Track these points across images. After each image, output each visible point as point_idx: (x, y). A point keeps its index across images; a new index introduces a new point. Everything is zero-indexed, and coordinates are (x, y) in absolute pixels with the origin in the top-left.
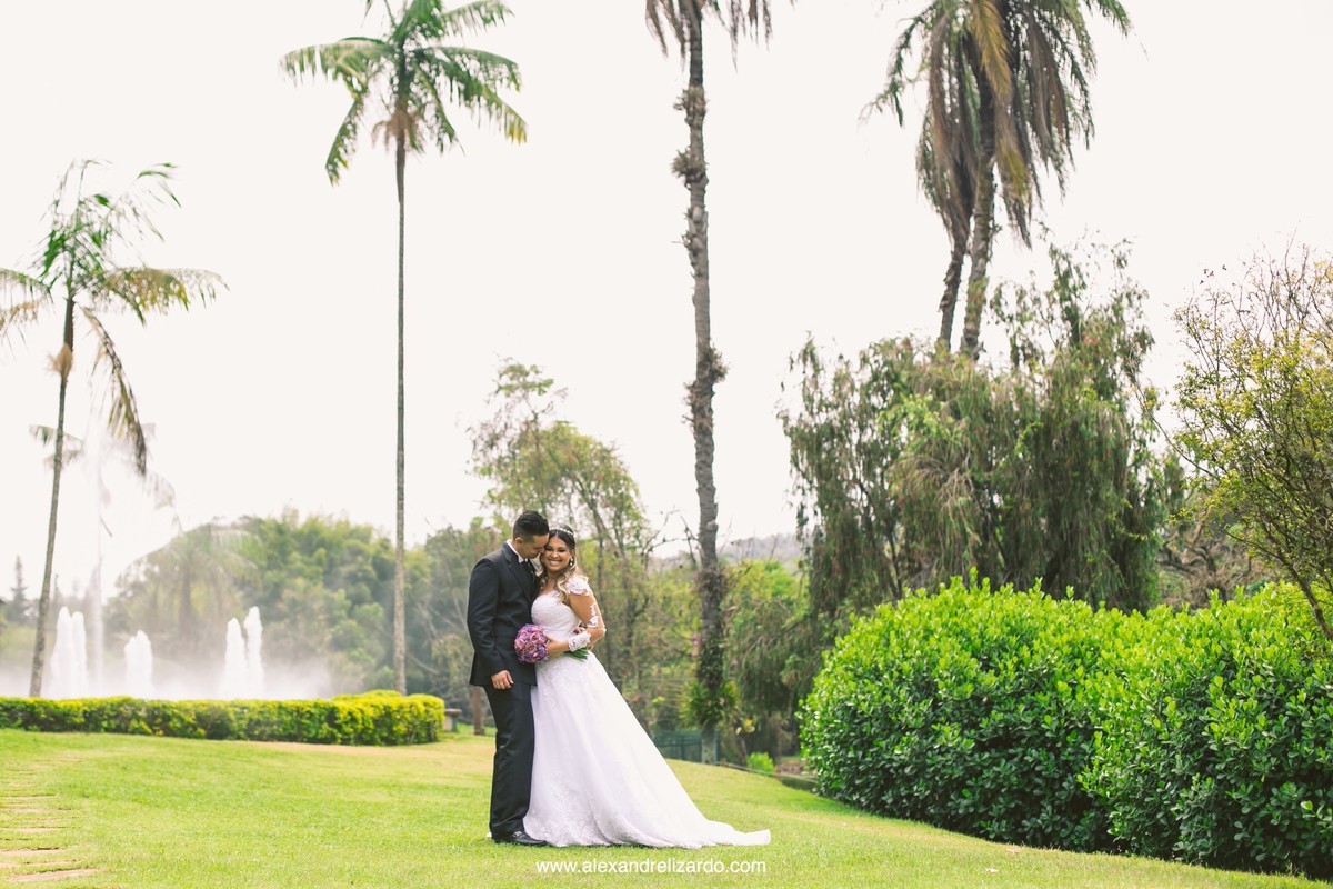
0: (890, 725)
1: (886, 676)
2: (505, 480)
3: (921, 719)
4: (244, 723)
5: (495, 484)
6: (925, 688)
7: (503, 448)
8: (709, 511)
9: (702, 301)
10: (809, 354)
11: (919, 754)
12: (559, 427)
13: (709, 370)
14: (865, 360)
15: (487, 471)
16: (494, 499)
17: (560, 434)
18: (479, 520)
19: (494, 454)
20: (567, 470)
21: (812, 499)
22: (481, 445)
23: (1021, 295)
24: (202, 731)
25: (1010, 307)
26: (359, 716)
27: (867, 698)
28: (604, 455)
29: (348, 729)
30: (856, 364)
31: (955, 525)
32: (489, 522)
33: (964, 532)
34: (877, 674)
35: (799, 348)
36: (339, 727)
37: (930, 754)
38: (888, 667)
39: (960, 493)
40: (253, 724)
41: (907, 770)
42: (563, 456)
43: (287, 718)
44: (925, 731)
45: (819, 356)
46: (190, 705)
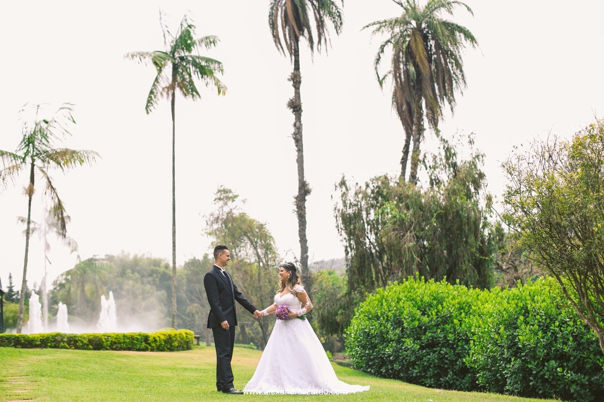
0: (384, 340)
1: (381, 318)
2: (218, 238)
3: (397, 336)
4: (109, 343)
5: (214, 239)
6: (398, 323)
7: (219, 224)
8: (304, 249)
9: (300, 161)
10: (343, 183)
11: (396, 351)
12: (242, 215)
13: (304, 190)
14: (367, 186)
15: (211, 234)
17: (242, 218)
18: (206, 255)
19: (215, 226)
22: (209, 223)
23: (435, 157)
24: (91, 347)
25: (430, 163)
26: (158, 339)
27: (374, 328)
28: (261, 227)
29: (153, 345)
30: (364, 187)
31: (409, 255)
33: (412, 257)
34: (378, 318)
35: (339, 181)
36: (149, 344)
37: (401, 351)
38: (382, 314)
39: (410, 241)
40: (113, 343)
41: (391, 358)
42: (244, 227)
43: (127, 341)
44: (399, 341)
45: (347, 183)
46: (85, 336)
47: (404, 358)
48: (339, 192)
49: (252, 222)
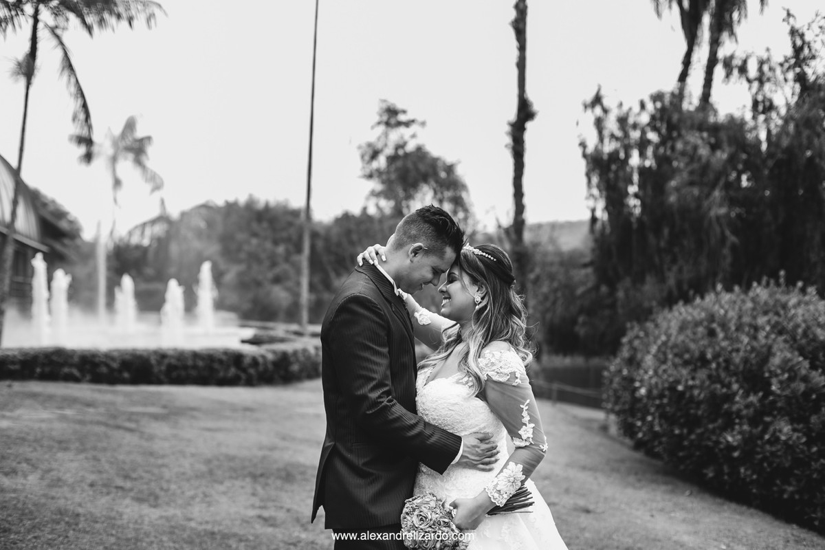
1: (714, 365)
2: (383, 182)
3: (752, 410)
4: (163, 368)
5: (376, 185)
7: (381, 162)
8: (520, 208)
9: (521, 65)
10: (597, 100)
12: (419, 149)
13: (525, 112)
14: (643, 106)
15: (370, 176)
16: (374, 194)
17: (420, 153)
18: (365, 209)
19: (375, 165)
20: (425, 178)
21: (601, 205)
22: (367, 158)
23: (762, 63)
24: (126, 375)
25: (753, 71)
26: (260, 360)
28: (450, 169)
29: (252, 371)
30: (637, 108)
31: (718, 230)
32: (372, 211)
33: (723, 233)
34: (703, 361)
35: (590, 97)
36: (244, 370)
37: (759, 442)
38: (716, 356)
39: (721, 205)
40: (171, 368)
41: (736, 454)
42: (422, 167)
43: (200, 363)
44: (754, 421)
45: (606, 102)
46: (115, 354)
47: (765, 459)
48: (590, 116)
49: (435, 160)
